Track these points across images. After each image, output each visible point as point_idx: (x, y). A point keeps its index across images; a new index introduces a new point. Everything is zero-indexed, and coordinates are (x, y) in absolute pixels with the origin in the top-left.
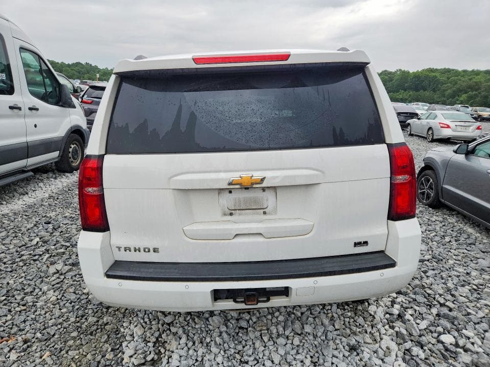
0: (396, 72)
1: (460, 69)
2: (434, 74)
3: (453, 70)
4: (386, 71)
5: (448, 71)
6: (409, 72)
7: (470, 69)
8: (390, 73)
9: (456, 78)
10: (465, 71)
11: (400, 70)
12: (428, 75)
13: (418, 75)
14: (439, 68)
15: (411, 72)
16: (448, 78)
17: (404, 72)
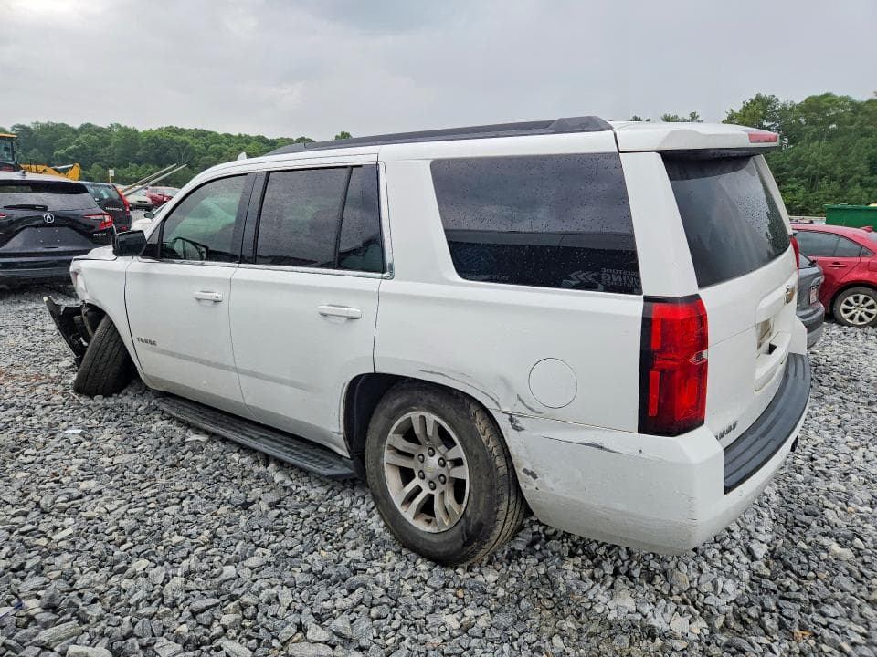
0: (110, 129)
1: (220, 132)
2: (182, 138)
3: (210, 133)
4: (89, 125)
5: (203, 134)
6: (136, 131)
7: (235, 133)
8: (100, 130)
9: (219, 146)
10: (228, 136)
11: (118, 126)
12: (172, 140)
13: (156, 137)
14: (187, 127)
15: (140, 131)
16: (207, 147)
17: (126, 129)
